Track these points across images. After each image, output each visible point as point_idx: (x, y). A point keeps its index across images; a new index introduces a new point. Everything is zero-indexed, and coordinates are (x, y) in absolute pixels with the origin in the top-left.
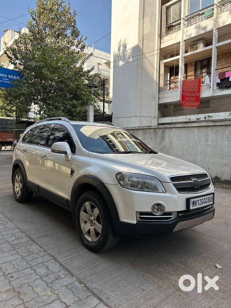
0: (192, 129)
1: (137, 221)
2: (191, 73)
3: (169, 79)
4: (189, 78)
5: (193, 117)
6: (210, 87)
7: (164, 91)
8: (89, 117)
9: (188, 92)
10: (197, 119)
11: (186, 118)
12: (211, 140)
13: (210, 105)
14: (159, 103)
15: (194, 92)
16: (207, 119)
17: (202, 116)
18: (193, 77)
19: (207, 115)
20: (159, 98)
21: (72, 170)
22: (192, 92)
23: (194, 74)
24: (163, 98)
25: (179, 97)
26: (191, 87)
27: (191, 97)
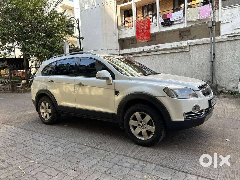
0: (155, 56)
1: (184, 119)
2: (140, 15)
3: (124, 20)
4: (139, 19)
5: (146, 48)
6: (157, 25)
7: (122, 29)
8: (66, 51)
9: (141, 30)
10: (149, 49)
11: (141, 49)
12: (168, 63)
13: (156, 39)
14: (119, 38)
15: (145, 29)
16: (156, 49)
17: (152, 47)
18: (142, 18)
19: (156, 46)
20: (118, 35)
21: (116, 90)
22: (144, 29)
23: (142, 16)
24: (121, 34)
25: (134, 33)
26: (142, 26)
27: (143, 33)
